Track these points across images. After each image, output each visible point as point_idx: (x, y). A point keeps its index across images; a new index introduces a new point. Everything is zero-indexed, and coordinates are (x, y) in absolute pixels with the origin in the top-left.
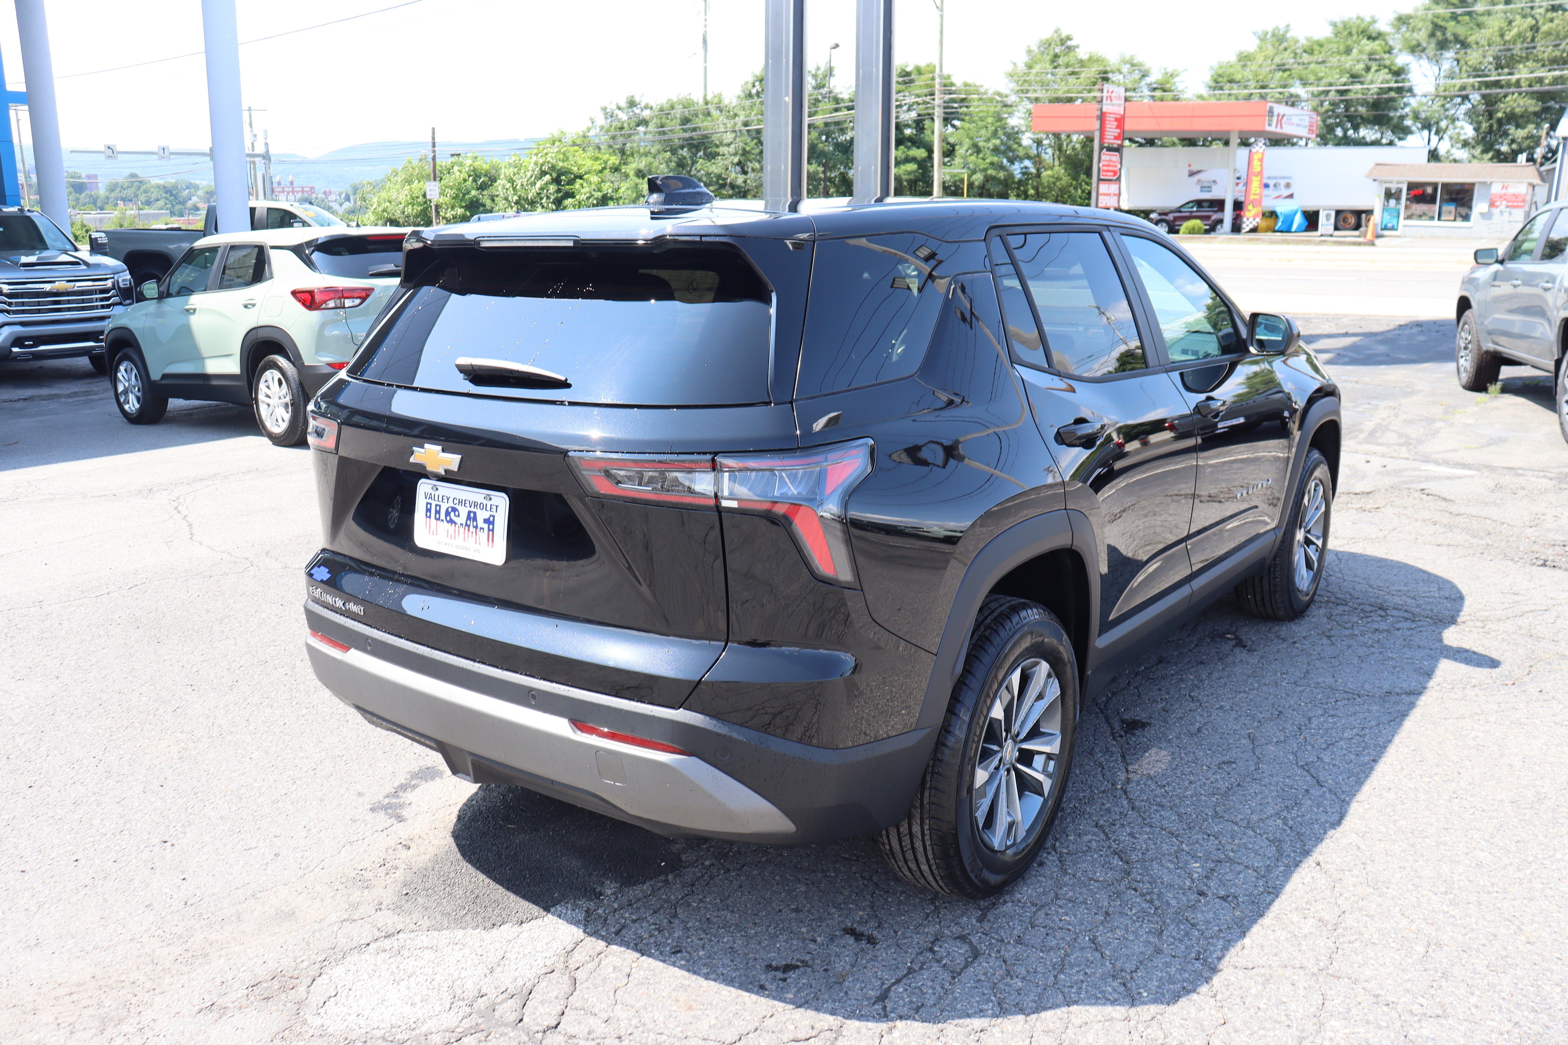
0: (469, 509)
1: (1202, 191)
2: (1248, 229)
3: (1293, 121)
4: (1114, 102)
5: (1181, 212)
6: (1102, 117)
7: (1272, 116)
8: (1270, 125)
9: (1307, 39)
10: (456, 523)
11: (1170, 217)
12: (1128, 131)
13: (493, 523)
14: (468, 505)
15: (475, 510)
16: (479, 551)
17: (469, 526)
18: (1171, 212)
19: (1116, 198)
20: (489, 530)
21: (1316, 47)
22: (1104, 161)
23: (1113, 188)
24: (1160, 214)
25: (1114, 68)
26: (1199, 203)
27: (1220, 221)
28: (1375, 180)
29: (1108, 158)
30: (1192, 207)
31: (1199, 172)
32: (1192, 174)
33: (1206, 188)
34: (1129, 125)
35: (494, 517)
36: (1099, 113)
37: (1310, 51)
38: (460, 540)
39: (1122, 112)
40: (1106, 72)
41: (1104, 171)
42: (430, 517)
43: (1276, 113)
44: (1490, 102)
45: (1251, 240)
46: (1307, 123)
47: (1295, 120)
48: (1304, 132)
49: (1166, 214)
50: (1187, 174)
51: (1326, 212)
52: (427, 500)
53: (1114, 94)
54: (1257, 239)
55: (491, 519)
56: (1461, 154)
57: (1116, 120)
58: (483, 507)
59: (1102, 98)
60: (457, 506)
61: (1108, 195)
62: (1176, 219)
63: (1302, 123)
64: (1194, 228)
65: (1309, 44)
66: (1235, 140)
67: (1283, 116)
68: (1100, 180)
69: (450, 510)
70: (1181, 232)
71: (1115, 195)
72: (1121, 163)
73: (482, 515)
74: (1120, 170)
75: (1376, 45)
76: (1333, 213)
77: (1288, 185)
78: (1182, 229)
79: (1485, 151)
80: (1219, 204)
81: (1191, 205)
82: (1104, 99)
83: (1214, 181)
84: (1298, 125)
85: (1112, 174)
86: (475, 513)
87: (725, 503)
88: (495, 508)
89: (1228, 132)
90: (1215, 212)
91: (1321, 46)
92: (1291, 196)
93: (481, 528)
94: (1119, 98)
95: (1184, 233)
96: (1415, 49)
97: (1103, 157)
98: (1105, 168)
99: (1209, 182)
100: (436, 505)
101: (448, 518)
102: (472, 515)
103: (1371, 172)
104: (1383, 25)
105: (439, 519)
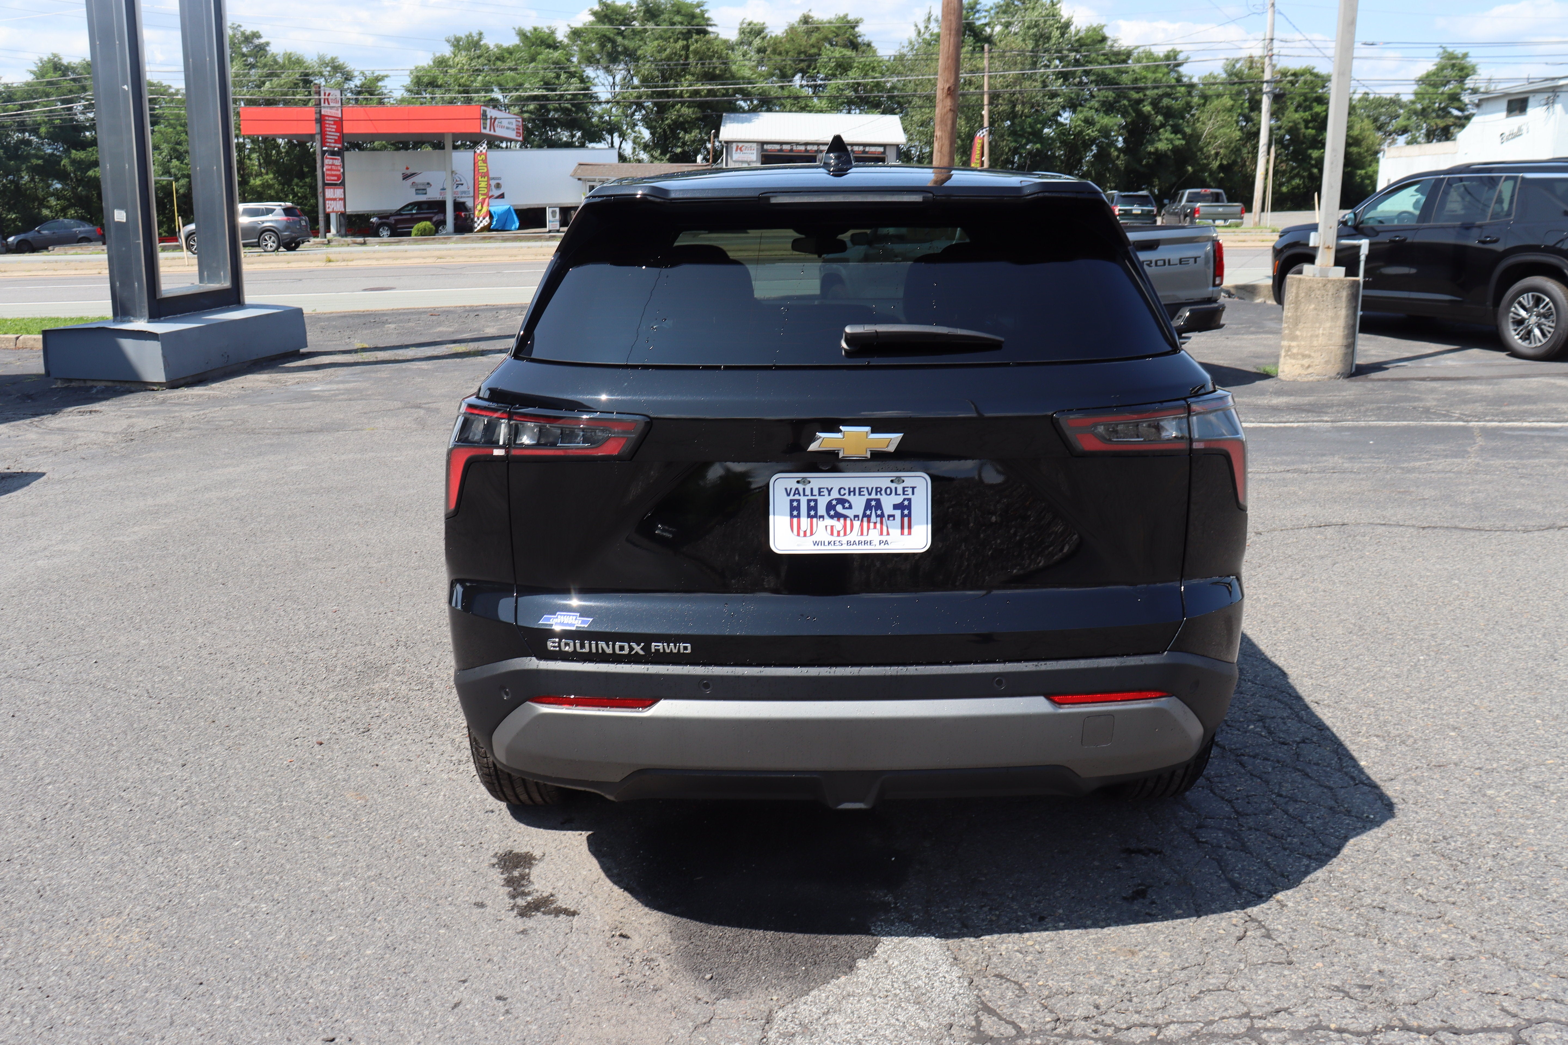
0: (867, 497)
1: (417, 194)
2: (479, 228)
3: (503, 124)
4: (332, 105)
5: (402, 215)
6: (321, 120)
7: (486, 119)
8: (485, 128)
9: (497, 46)
10: (845, 517)
11: (392, 220)
12: (347, 134)
13: (909, 507)
14: (866, 492)
15: (879, 496)
16: (886, 543)
17: (869, 517)
18: (392, 215)
19: (342, 202)
20: (903, 516)
21: (506, 55)
22: (328, 166)
23: (339, 193)
24: (380, 218)
25: (317, 70)
26: (418, 205)
27: (443, 223)
28: (579, 179)
29: (330, 162)
30: (411, 210)
31: (413, 175)
32: (406, 177)
33: (421, 190)
34: (348, 128)
35: (909, 500)
36: (318, 116)
37: (500, 58)
38: (854, 536)
39: (340, 116)
40: (307, 75)
41: (328, 175)
42: (798, 516)
43: (489, 117)
44: (662, 109)
45: (484, 238)
46: (514, 126)
47: (505, 123)
48: (512, 135)
49: (387, 217)
50: (401, 177)
51: (551, 209)
52: (791, 497)
53: (330, 97)
54: (490, 238)
55: (906, 503)
56: (643, 156)
57: (335, 123)
58: (889, 491)
59: (320, 100)
60: (846, 497)
61: (334, 199)
62: (397, 221)
63: (510, 126)
64: (425, 229)
65: (499, 52)
66: (448, 144)
67: (495, 119)
68: (325, 185)
69: (834, 502)
70: (413, 234)
71: (340, 199)
72: (343, 167)
73: (888, 503)
74: (343, 173)
75: (556, 55)
76: (557, 210)
77: (498, 186)
78: (414, 231)
79: (663, 153)
80: (440, 206)
81: (410, 207)
82: (322, 101)
83: (428, 184)
84: (508, 128)
85: (336, 178)
86: (878, 501)
87: (1196, 446)
88: (910, 490)
89: (442, 135)
90: (436, 213)
91: (511, 53)
92: (502, 196)
93: (889, 516)
94: (335, 101)
95: (416, 235)
96: (591, 60)
97: (326, 161)
98: (328, 172)
99: (423, 184)
100: (809, 501)
101: (832, 513)
102: (873, 503)
103: (575, 171)
104: (561, 35)
105: (815, 516)
